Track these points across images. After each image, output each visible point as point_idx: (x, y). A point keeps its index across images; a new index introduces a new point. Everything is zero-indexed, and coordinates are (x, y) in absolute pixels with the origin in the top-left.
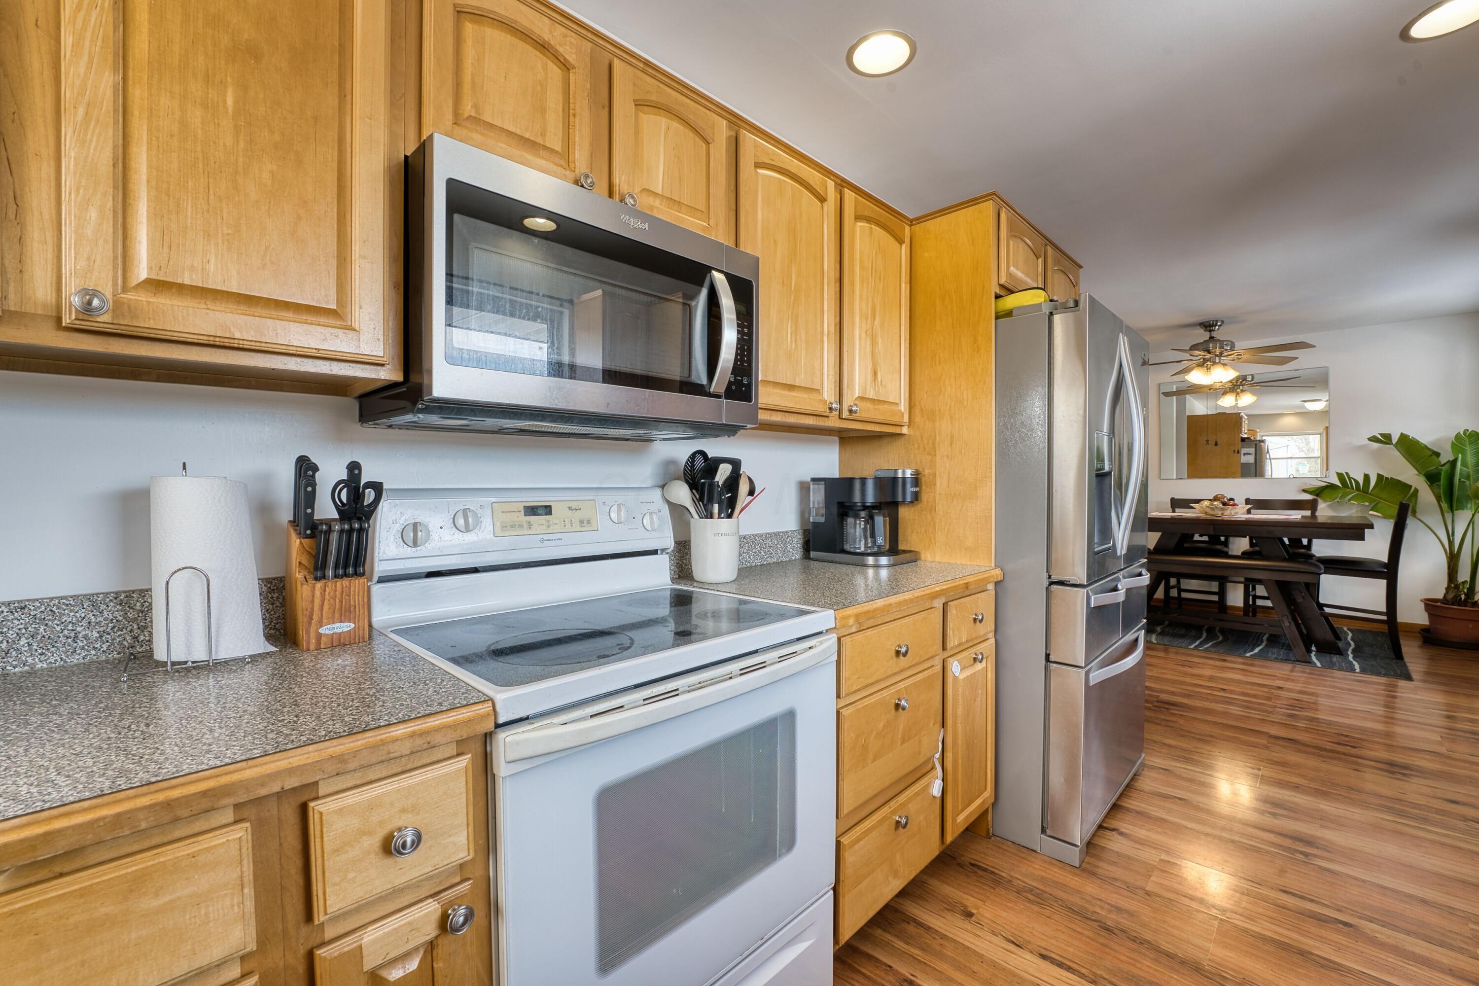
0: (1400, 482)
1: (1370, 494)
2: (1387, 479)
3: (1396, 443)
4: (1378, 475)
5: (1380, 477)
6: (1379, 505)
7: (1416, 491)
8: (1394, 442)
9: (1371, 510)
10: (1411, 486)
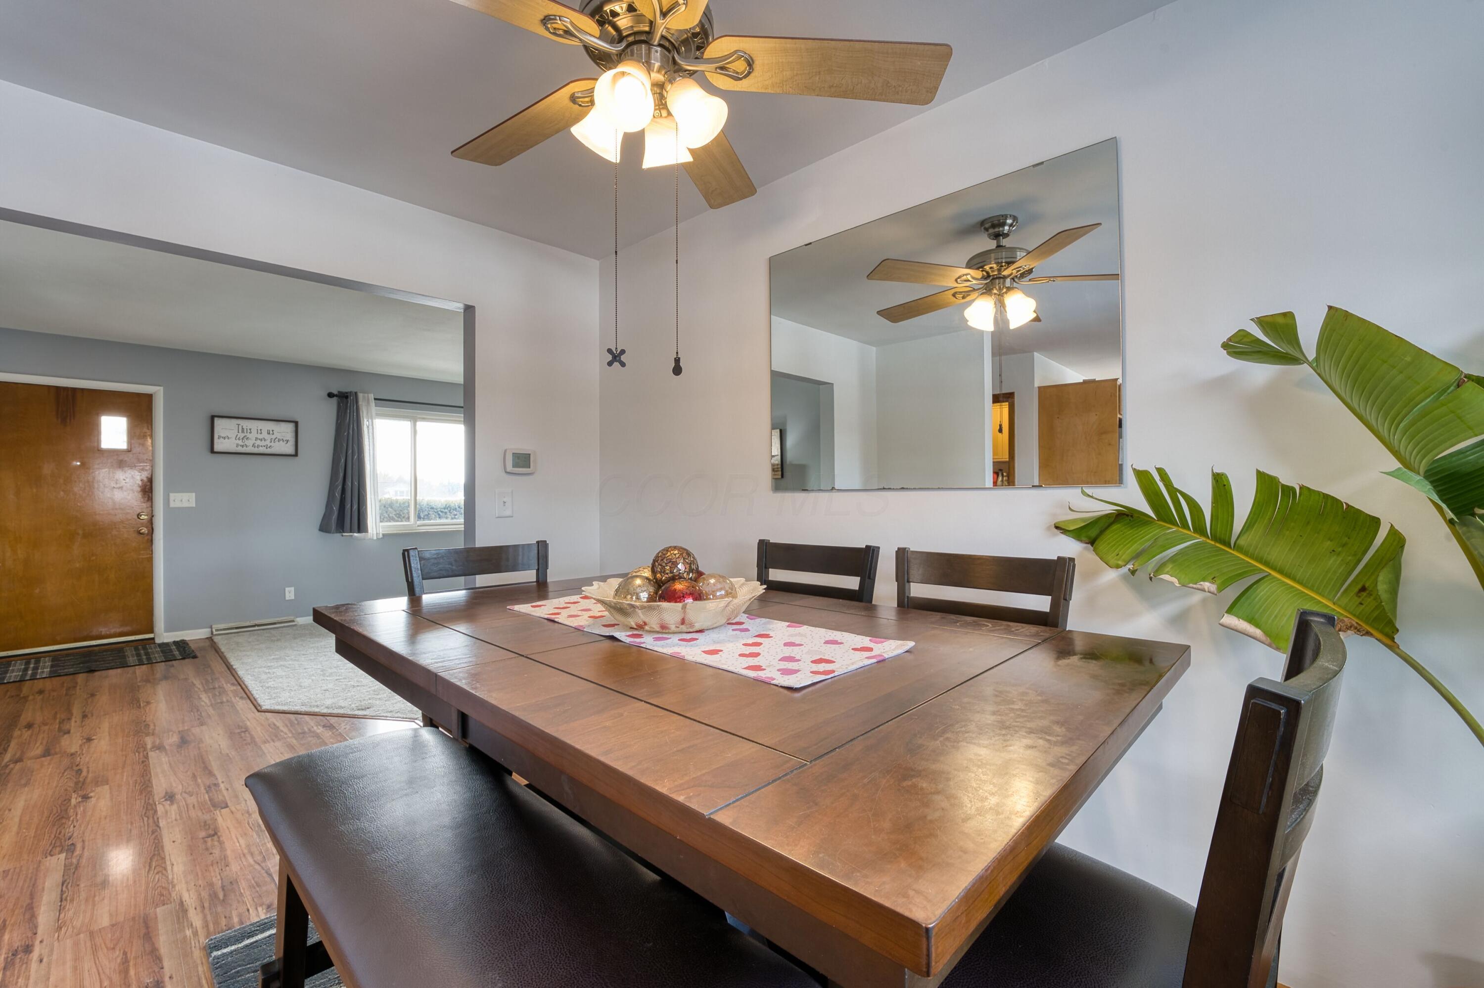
0: (1336, 501)
1: (1237, 547)
2: (1288, 491)
3: (1317, 359)
4: (1261, 476)
5: (1265, 482)
6: (1263, 590)
7: (1397, 541)
8: (1311, 354)
9: (1229, 611)
10: (1375, 522)
